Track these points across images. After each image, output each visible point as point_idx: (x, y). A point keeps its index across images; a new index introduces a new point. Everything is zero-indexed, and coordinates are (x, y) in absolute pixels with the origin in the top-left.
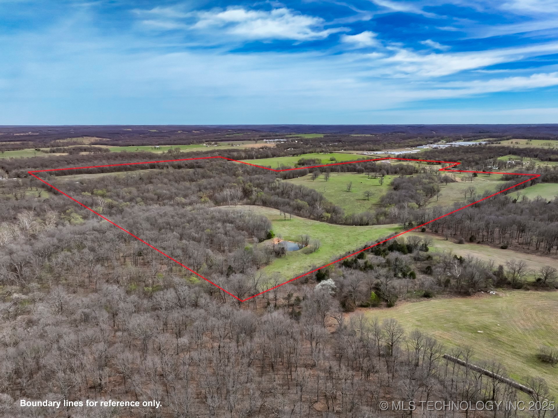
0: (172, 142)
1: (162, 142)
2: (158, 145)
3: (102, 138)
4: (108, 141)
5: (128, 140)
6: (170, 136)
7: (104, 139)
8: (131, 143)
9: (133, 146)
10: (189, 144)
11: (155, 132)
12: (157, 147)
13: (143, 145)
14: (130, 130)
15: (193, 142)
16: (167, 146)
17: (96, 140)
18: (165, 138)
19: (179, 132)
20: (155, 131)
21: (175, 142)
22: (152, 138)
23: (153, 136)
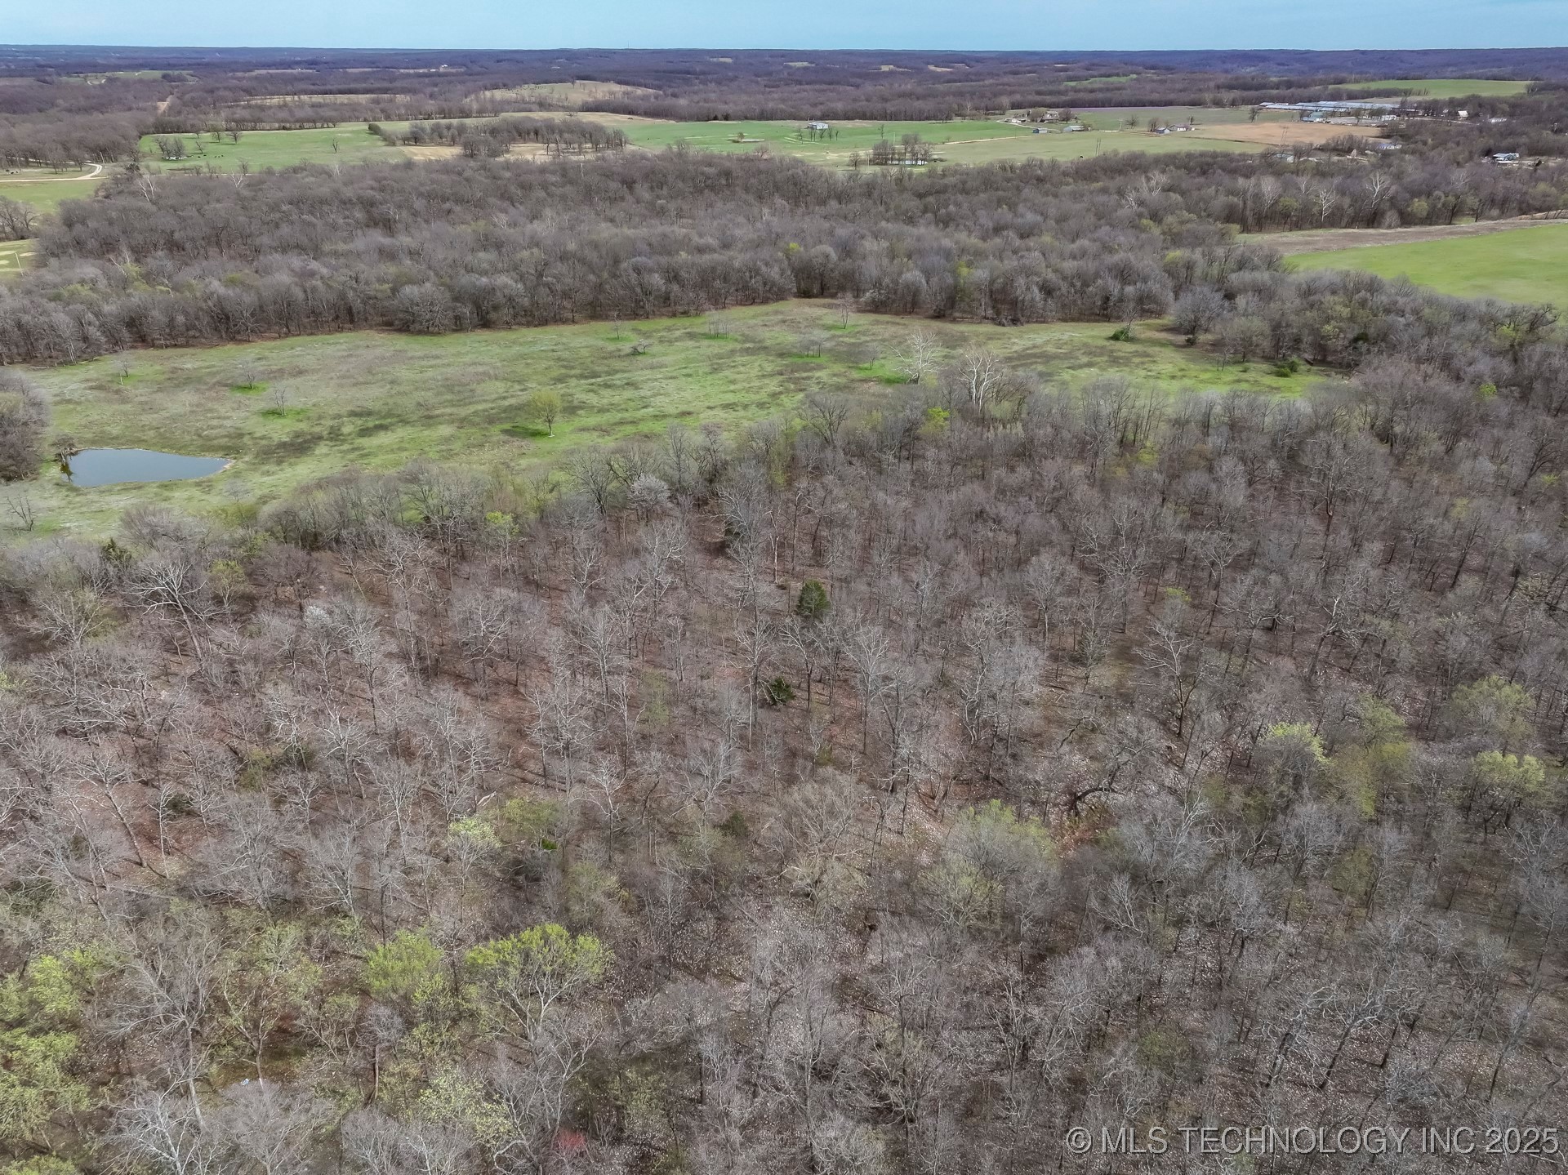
0: (878, 106)
1: (839, 106)
2: (823, 118)
3: (634, 84)
4: (645, 98)
5: (713, 96)
6: (858, 81)
7: (640, 91)
8: (723, 108)
9: (726, 118)
10: (948, 118)
11: (806, 69)
12: (820, 125)
13: (764, 116)
14: (729, 60)
15: (960, 106)
16: (858, 123)
17: (611, 93)
18: (841, 88)
19: (885, 68)
20: (805, 64)
21: (890, 107)
22: (796, 88)
23: (800, 83)
